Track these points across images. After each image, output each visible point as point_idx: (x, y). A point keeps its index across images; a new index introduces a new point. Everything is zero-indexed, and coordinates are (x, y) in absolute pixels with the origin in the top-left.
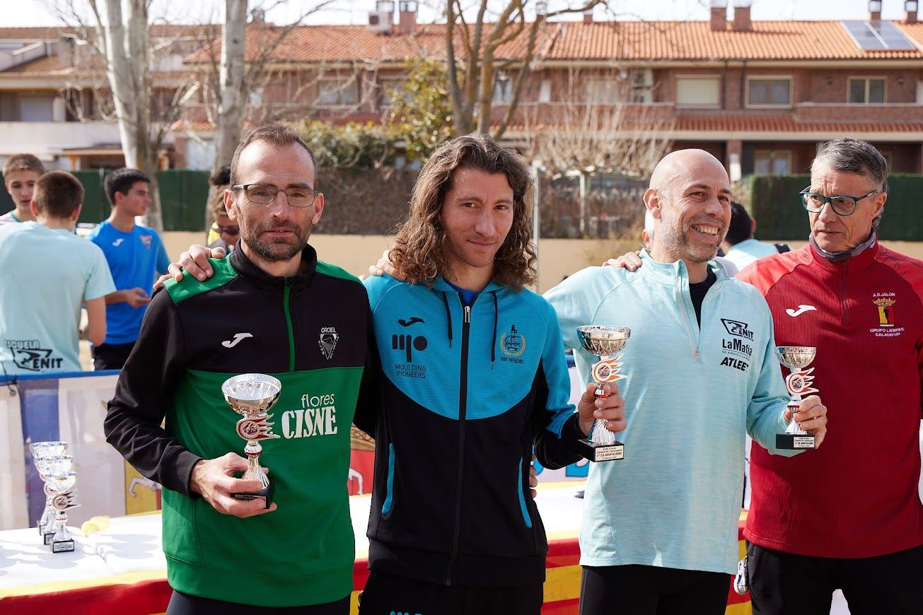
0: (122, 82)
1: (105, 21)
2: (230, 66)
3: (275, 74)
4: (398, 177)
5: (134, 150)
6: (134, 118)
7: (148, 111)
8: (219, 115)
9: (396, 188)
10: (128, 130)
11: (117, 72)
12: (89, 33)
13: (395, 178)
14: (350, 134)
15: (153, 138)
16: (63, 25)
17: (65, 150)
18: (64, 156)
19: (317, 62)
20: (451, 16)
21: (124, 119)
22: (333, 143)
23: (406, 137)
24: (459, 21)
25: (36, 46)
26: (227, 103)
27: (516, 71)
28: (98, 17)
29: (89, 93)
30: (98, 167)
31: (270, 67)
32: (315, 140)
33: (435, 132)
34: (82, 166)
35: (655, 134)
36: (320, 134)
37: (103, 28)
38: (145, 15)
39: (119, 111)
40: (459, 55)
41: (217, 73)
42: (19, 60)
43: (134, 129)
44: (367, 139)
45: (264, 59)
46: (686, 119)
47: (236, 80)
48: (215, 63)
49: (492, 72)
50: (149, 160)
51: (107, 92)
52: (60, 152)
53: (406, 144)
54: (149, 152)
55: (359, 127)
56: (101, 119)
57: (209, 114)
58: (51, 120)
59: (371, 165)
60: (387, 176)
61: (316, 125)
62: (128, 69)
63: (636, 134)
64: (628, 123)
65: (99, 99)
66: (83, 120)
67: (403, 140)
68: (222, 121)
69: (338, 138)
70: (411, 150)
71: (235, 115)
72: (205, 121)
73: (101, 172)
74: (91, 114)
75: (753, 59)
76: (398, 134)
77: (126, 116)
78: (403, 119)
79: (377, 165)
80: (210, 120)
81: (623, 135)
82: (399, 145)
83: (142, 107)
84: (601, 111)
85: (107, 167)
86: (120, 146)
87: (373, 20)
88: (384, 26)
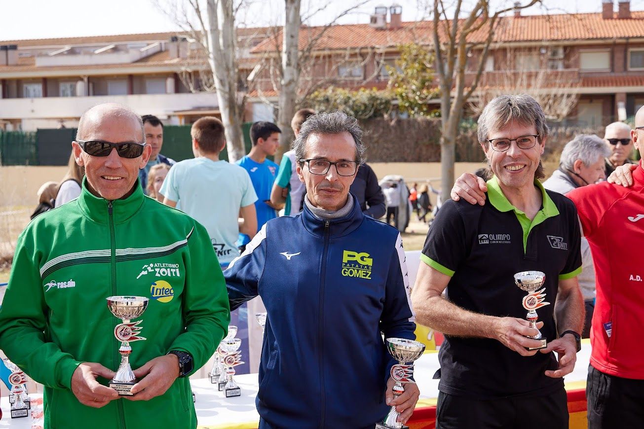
0: (218, 65)
1: (207, 27)
2: (289, 53)
3: (317, 57)
5: (227, 110)
6: (227, 89)
7: (236, 84)
8: (282, 85)
9: (393, 131)
10: (223, 97)
11: (215, 59)
12: (197, 35)
14: (363, 96)
15: (240, 102)
16: (181, 30)
17: (175, 112)
18: (175, 116)
19: (345, 49)
20: (437, 15)
21: (221, 90)
22: (351, 103)
23: (398, 97)
24: (442, 17)
25: (155, 45)
26: (287, 77)
27: (480, 50)
28: (202, 24)
29: (196, 73)
31: (314, 53)
32: (338, 101)
33: (418, 93)
34: (186, 122)
35: (566, 90)
36: (342, 97)
37: (206, 32)
38: (233, 19)
39: (217, 84)
40: (444, 39)
41: (280, 58)
42: (144, 55)
43: (227, 96)
44: (373, 99)
45: (309, 50)
46: (588, 79)
47: (293, 62)
48: (279, 52)
49: (465, 53)
50: (237, 116)
51: (209, 73)
52: (171, 113)
53: (399, 102)
54: (237, 111)
55: (368, 91)
56: (206, 90)
57: (274, 85)
58: (166, 92)
59: (382, 116)
60: (393, 123)
61: (340, 91)
62: (222, 57)
63: (554, 91)
64: (548, 83)
65: (203, 78)
66: (194, 91)
67: (396, 99)
68: (284, 89)
69: (354, 99)
70: (402, 106)
71: (293, 85)
72: (272, 90)
74: (199, 88)
75: (633, 37)
76: (393, 95)
77: (221, 88)
78: (397, 85)
79: (386, 117)
80: (275, 89)
81: (545, 91)
82: (394, 102)
83: (232, 81)
84: (530, 76)
86: (217, 108)
87: (374, 20)
88: (380, 24)
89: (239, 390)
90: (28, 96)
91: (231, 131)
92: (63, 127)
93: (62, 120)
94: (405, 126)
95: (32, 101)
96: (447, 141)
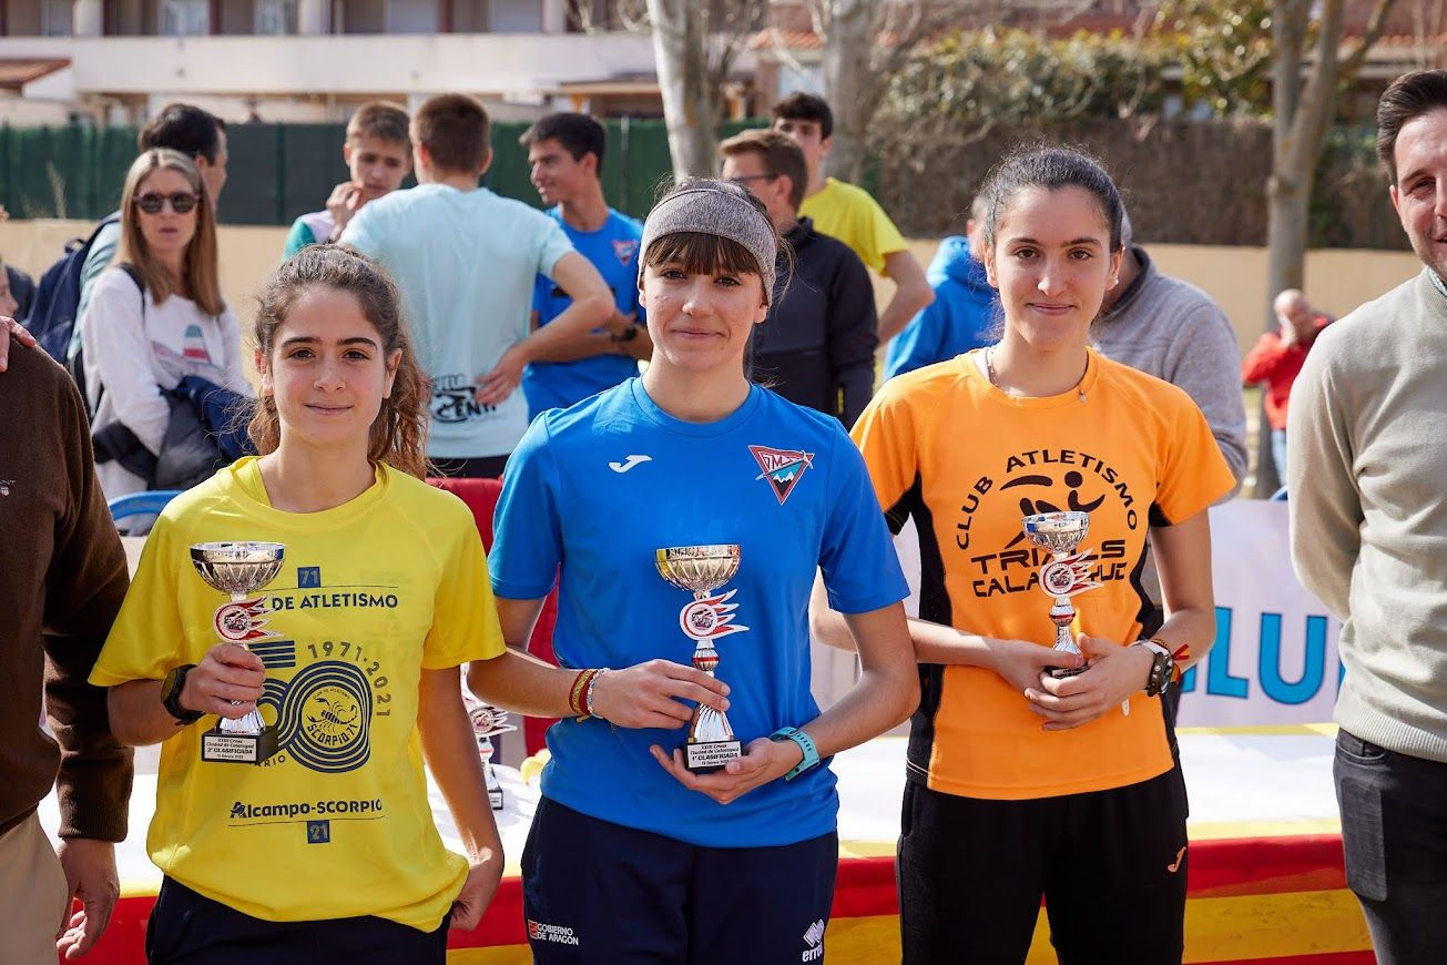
4: (1167, 134)
5: (680, 85)
6: (681, 26)
7: (705, 14)
8: (833, 19)
9: (1162, 156)
10: (670, 48)
13: (1160, 137)
14: (1079, 53)
15: (714, 62)
17: (563, 84)
18: (562, 96)
21: (665, 30)
22: (1046, 70)
23: (1184, 59)
30: (618, 116)
32: (1012, 66)
33: (1240, 50)
34: (593, 108)
36: (1021, 54)
39: (654, 11)
43: (680, 45)
44: (1110, 64)
50: (706, 103)
52: (553, 88)
53: (1184, 73)
54: (706, 87)
55: (1095, 39)
56: (624, 28)
57: (816, 19)
58: (539, 29)
59: (1113, 113)
60: (1143, 132)
61: (1016, 37)
66: (591, 30)
67: (1176, 64)
68: (839, 30)
69: (1054, 61)
70: (1193, 84)
71: (862, 21)
72: (809, 31)
73: (625, 124)
74: (606, 21)
76: (1169, 52)
77: (667, 24)
78: (1180, 24)
79: (1124, 112)
80: (817, 28)
82: (1170, 73)
83: (694, 5)
85: (635, 115)
86: (652, 77)
89: (499, 795)
90: (171, 31)
91: (687, 144)
92: (255, 118)
93: (252, 99)
94: (1199, 140)
95: (181, 46)
96: (1286, 189)
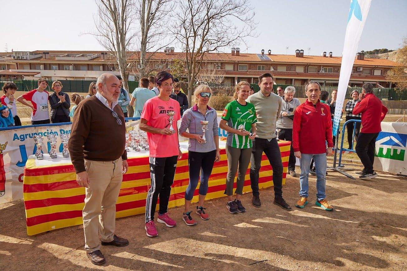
0: (120, 62)
1: (117, 50)
2: (143, 60)
3: (151, 62)
6: (123, 70)
10: (122, 72)
11: (119, 61)
12: (113, 53)
16: (108, 51)
19: (159, 60)
20: (187, 51)
24: (189, 52)
25: (96, 55)
26: (142, 67)
27: (200, 62)
28: (115, 49)
29: (113, 65)
31: (150, 61)
33: (179, 74)
35: (221, 76)
37: (116, 52)
38: (125, 48)
39: (120, 68)
40: (189, 58)
41: (140, 62)
42: (93, 58)
45: (149, 59)
46: (227, 73)
47: (144, 62)
48: (140, 60)
49: (195, 63)
51: (118, 65)
56: (116, 70)
57: (137, 70)
58: (100, 70)
62: (121, 60)
63: (218, 75)
64: (216, 74)
65: (115, 66)
66: (112, 70)
68: (141, 71)
71: (144, 70)
74: (114, 69)
75: (240, 61)
77: (121, 70)
81: (215, 75)
84: (211, 71)
87: (165, 51)
88: (167, 53)
90: (53, 69)
93: (66, 77)
95: (55, 71)
96: (190, 89)
